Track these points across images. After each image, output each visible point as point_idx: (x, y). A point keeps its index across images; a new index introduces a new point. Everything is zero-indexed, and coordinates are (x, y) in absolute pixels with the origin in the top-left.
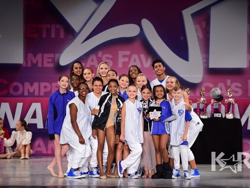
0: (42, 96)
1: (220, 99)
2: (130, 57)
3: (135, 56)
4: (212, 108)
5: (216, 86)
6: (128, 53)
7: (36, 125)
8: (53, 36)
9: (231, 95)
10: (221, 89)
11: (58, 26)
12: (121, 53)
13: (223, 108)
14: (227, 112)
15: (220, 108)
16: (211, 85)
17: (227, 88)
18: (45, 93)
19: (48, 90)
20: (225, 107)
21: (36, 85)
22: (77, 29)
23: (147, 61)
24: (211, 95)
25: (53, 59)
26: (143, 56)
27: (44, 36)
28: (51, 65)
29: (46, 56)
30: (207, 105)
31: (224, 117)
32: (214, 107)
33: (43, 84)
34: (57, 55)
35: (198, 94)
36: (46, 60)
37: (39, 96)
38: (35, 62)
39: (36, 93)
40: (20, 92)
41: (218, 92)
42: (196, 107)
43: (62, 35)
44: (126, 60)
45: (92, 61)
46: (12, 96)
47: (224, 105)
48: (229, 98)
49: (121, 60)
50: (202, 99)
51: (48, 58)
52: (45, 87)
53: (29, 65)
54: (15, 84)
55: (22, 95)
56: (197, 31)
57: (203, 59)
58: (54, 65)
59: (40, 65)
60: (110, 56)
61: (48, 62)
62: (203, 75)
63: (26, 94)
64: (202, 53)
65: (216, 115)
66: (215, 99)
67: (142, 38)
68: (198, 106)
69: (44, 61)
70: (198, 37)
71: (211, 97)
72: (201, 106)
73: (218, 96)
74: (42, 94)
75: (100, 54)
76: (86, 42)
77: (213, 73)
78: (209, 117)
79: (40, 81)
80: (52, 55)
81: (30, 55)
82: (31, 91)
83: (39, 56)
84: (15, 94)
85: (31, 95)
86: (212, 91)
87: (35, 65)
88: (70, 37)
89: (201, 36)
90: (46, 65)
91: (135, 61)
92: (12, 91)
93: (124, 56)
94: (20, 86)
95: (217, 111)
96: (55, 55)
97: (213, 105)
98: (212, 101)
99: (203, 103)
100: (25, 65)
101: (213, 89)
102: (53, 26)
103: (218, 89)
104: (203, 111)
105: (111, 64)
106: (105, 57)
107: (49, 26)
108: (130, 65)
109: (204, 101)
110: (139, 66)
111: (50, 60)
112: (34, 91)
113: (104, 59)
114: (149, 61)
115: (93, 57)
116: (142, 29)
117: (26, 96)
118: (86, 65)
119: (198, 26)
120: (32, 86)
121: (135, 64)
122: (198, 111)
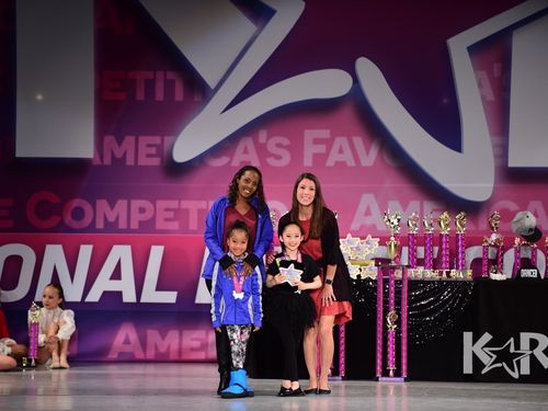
0: (134, 231)
2: (329, 143)
3: (341, 141)
4: (516, 257)
5: (524, 208)
6: (325, 134)
7: (119, 294)
8: (160, 95)
10: (536, 215)
11: (170, 75)
12: (310, 135)
13: (541, 258)
15: (534, 256)
16: (512, 206)
18: (140, 223)
19: (148, 215)
20: (546, 255)
21: (122, 205)
22: (211, 82)
23: (368, 153)
24: (514, 228)
25: (160, 148)
26: (359, 142)
27: (140, 96)
28: (156, 162)
29: (144, 140)
30: (505, 249)
31: (542, 276)
32: (522, 255)
33: (136, 204)
34: (167, 139)
35: (483, 226)
36: (143, 150)
37: (128, 230)
38: (119, 155)
39: (122, 224)
40: (87, 221)
41: (530, 221)
42: (481, 256)
43: (179, 95)
44: (321, 149)
45: (246, 152)
46: (70, 230)
47: (544, 249)
49: (310, 150)
50: (494, 237)
51: (149, 146)
52: (142, 210)
53: (108, 161)
54: (76, 203)
55: (91, 228)
56: (480, 85)
57: (494, 146)
58: (162, 162)
59: (130, 161)
60: (286, 141)
61: (149, 156)
62: (495, 183)
63: (100, 225)
64: (491, 135)
65: (526, 273)
66: (523, 237)
67: (357, 101)
68: (484, 253)
69: (139, 151)
70: (483, 98)
71: (514, 230)
72: (491, 254)
73: (531, 230)
74: (134, 225)
75: (263, 136)
76: (231, 110)
77: (518, 179)
78: (509, 276)
79: (130, 196)
80: (157, 140)
81: (109, 140)
82: (111, 219)
83: (129, 140)
84: (75, 225)
85: (111, 227)
86: (514, 220)
87: (119, 162)
88: (197, 98)
89: (491, 97)
90: (143, 161)
91: (341, 151)
92: (68, 219)
93: (317, 141)
94: (88, 208)
95: (528, 263)
96: (162, 140)
97: (518, 251)
98: (517, 241)
99: (495, 246)
100: (97, 162)
101: (519, 215)
102: (160, 75)
103: (529, 214)
104: (497, 263)
105: (286, 159)
106: (274, 142)
107: (150, 75)
108: (330, 162)
109: (497, 240)
110: (351, 163)
111: (153, 151)
112: (117, 219)
113: (272, 148)
114: (374, 152)
115: (248, 142)
116: (356, 80)
117: (99, 231)
118: (230, 162)
119: (484, 74)
120: (112, 208)
121: (341, 158)
122: (485, 262)
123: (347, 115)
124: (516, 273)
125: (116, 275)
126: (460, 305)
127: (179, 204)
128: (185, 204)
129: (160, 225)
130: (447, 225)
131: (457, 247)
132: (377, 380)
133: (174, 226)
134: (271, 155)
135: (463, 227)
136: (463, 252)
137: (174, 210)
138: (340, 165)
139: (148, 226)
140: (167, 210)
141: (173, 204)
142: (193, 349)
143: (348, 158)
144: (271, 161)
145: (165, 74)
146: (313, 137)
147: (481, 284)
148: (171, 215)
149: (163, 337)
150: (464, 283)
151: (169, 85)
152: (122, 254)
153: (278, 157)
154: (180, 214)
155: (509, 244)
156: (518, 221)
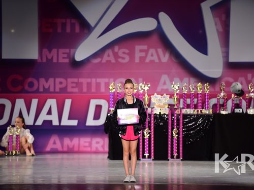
0: (57, 93)
1: (241, 93)
2: (146, 51)
3: (152, 51)
4: (233, 103)
5: (236, 80)
6: (145, 47)
7: (51, 121)
8: (68, 30)
9: (253, 90)
10: (242, 84)
11: (73, 21)
12: (138, 48)
13: (244, 103)
14: (248, 107)
15: (241, 103)
16: (231, 80)
17: (248, 82)
18: (60, 89)
19: (63, 85)
20: (247, 102)
21: (51, 80)
22: (92, 24)
23: (164, 55)
24: (232, 90)
25: (69, 54)
26: (160, 51)
27: (59, 30)
28: (67, 61)
29: (61, 51)
30: (227, 100)
31: (245, 112)
32: (235, 102)
33: (58, 80)
34: (72, 50)
35: (217, 89)
36: (61, 55)
37: (55, 92)
38: (50, 57)
39: (52, 89)
40: (35, 88)
41: (239, 86)
42: (216, 103)
43: (77, 29)
44: (143, 54)
45: (109, 56)
46: (28, 92)
47: (245, 100)
48: (250, 92)
49: (138, 55)
50: (222, 94)
51: (63, 53)
52: (61, 83)
53: (44, 60)
54: (30, 80)
55: (37, 91)
56: (216, 24)
57: (223, 52)
58: (70, 61)
59: (55, 60)
60: (127, 51)
61: (64, 58)
62: (223, 69)
63: (41, 90)
64: (221, 47)
65: (237, 111)
66: (236, 94)
68: (218, 102)
69: (59, 56)
70: (217, 30)
71: (232, 91)
72: (221, 102)
73: (239, 91)
74: (57, 90)
75: (116, 48)
76: (103, 36)
77: (234, 67)
78: (230, 112)
79: (55, 76)
80: (67, 51)
81: (45, 51)
82: (46, 87)
83: (54, 51)
84: (30, 90)
85: (46, 91)
86: (232, 86)
87: (50, 61)
88: (86, 31)
89: (221, 30)
90: (61, 60)
91: (152, 55)
92: (26, 87)
93: (141, 51)
94: (35, 82)
95: (238, 106)
96: (70, 50)
97: (233, 100)
98: (233, 96)
99: (223, 98)
100: (40, 61)
101: (234, 84)
102: (68, 21)
103: (238, 83)
104: (223, 106)
105: (127, 59)
106: (121, 51)
107: (64, 21)
108: (147, 60)
109: (224, 96)
110: (157, 61)
111: (66, 56)
112: (49, 87)
113: (120, 54)
114: (167, 55)
115: (109, 52)
116: (159, 23)
117: (41, 92)
118: (101, 61)
119: (217, 19)
120: (47, 82)
121: (152, 58)
122: (218, 106)
123: (155, 38)
124: (233, 111)
125: (49, 113)
126: (206, 126)
127: (78, 80)
128: (81, 80)
129: (69, 89)
130: (200, 89)
131: (205, 99)
132: (168, 160)
133: (76, 90)
134: (120, 57)
135: (208, 89)
136: (208, 101)
137: (76, 83)
138: (152, 62)
139: (64, 90)
140: (72, 83)
141: (75, 80)
142: (85, 147)
143: (155, 58)
144: (120, 60)
145: (71, 21)
146: (139, 48)
147: (217, 116)
148: (74, 85)
149: (71, 141)
150: (209, 116)
151: (73, 26)
152: (52, 103)
153: (123, 58)
154: (79, 85)
155: (229, 97)
156: (234, 87)
